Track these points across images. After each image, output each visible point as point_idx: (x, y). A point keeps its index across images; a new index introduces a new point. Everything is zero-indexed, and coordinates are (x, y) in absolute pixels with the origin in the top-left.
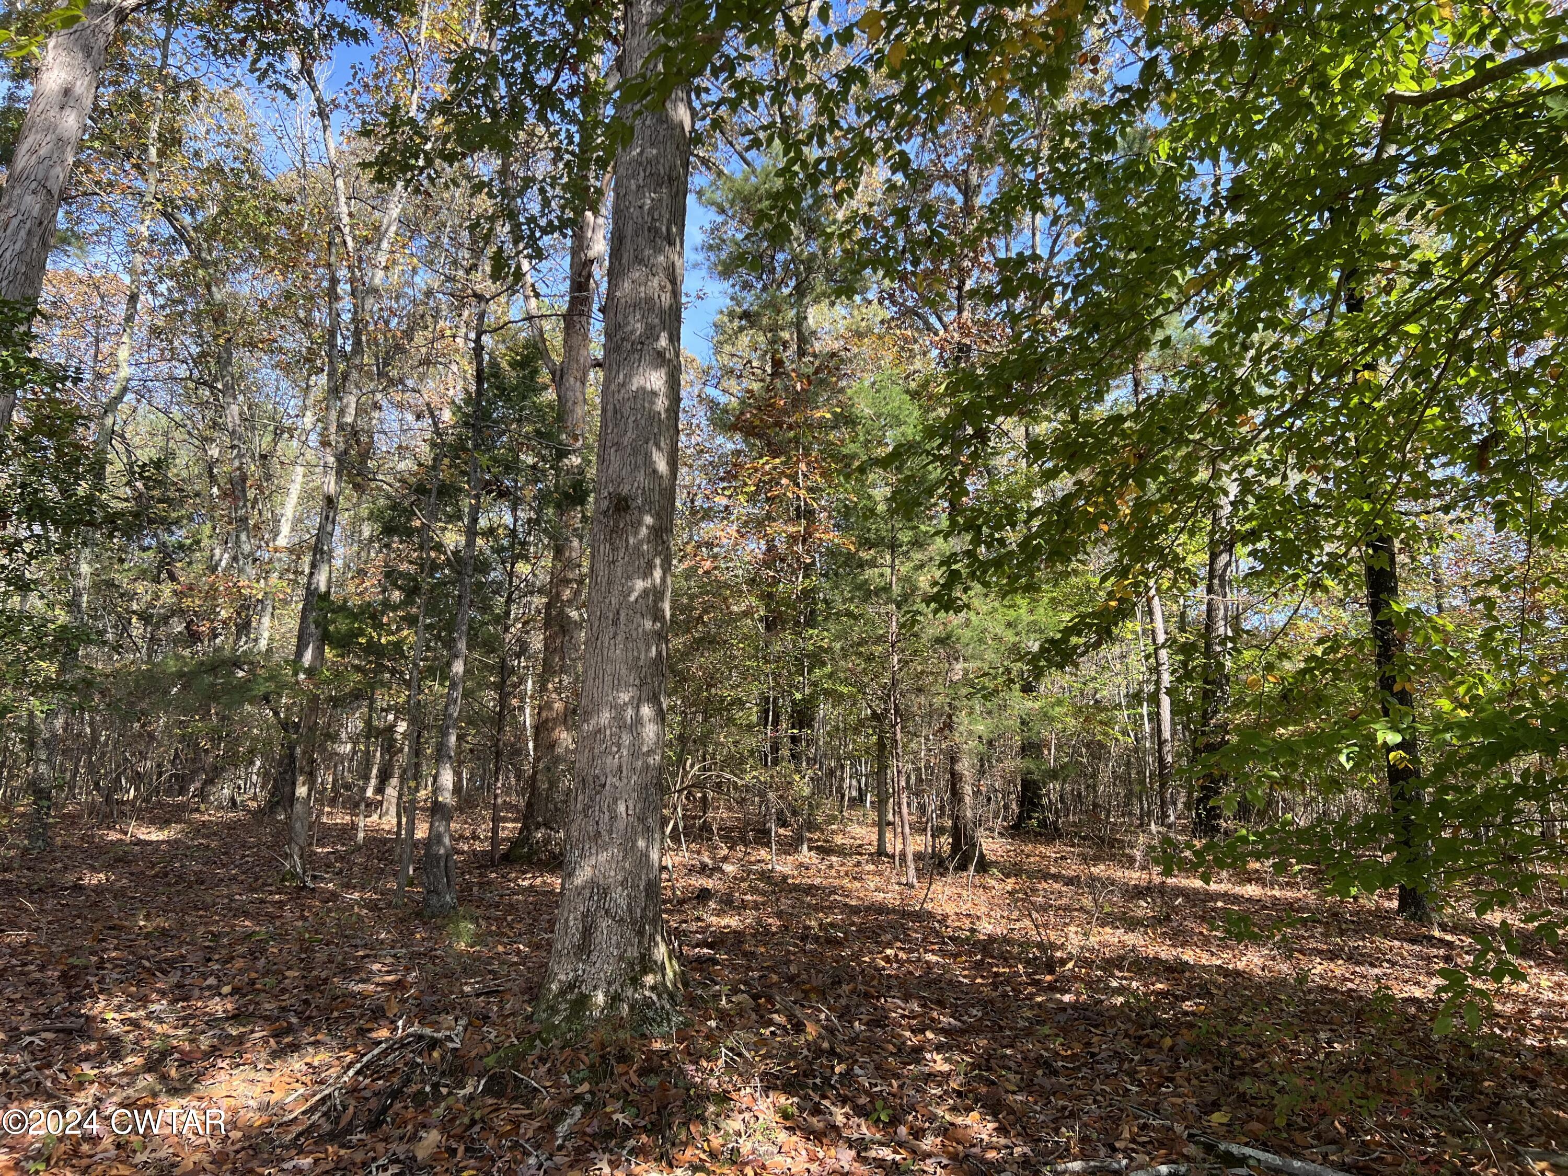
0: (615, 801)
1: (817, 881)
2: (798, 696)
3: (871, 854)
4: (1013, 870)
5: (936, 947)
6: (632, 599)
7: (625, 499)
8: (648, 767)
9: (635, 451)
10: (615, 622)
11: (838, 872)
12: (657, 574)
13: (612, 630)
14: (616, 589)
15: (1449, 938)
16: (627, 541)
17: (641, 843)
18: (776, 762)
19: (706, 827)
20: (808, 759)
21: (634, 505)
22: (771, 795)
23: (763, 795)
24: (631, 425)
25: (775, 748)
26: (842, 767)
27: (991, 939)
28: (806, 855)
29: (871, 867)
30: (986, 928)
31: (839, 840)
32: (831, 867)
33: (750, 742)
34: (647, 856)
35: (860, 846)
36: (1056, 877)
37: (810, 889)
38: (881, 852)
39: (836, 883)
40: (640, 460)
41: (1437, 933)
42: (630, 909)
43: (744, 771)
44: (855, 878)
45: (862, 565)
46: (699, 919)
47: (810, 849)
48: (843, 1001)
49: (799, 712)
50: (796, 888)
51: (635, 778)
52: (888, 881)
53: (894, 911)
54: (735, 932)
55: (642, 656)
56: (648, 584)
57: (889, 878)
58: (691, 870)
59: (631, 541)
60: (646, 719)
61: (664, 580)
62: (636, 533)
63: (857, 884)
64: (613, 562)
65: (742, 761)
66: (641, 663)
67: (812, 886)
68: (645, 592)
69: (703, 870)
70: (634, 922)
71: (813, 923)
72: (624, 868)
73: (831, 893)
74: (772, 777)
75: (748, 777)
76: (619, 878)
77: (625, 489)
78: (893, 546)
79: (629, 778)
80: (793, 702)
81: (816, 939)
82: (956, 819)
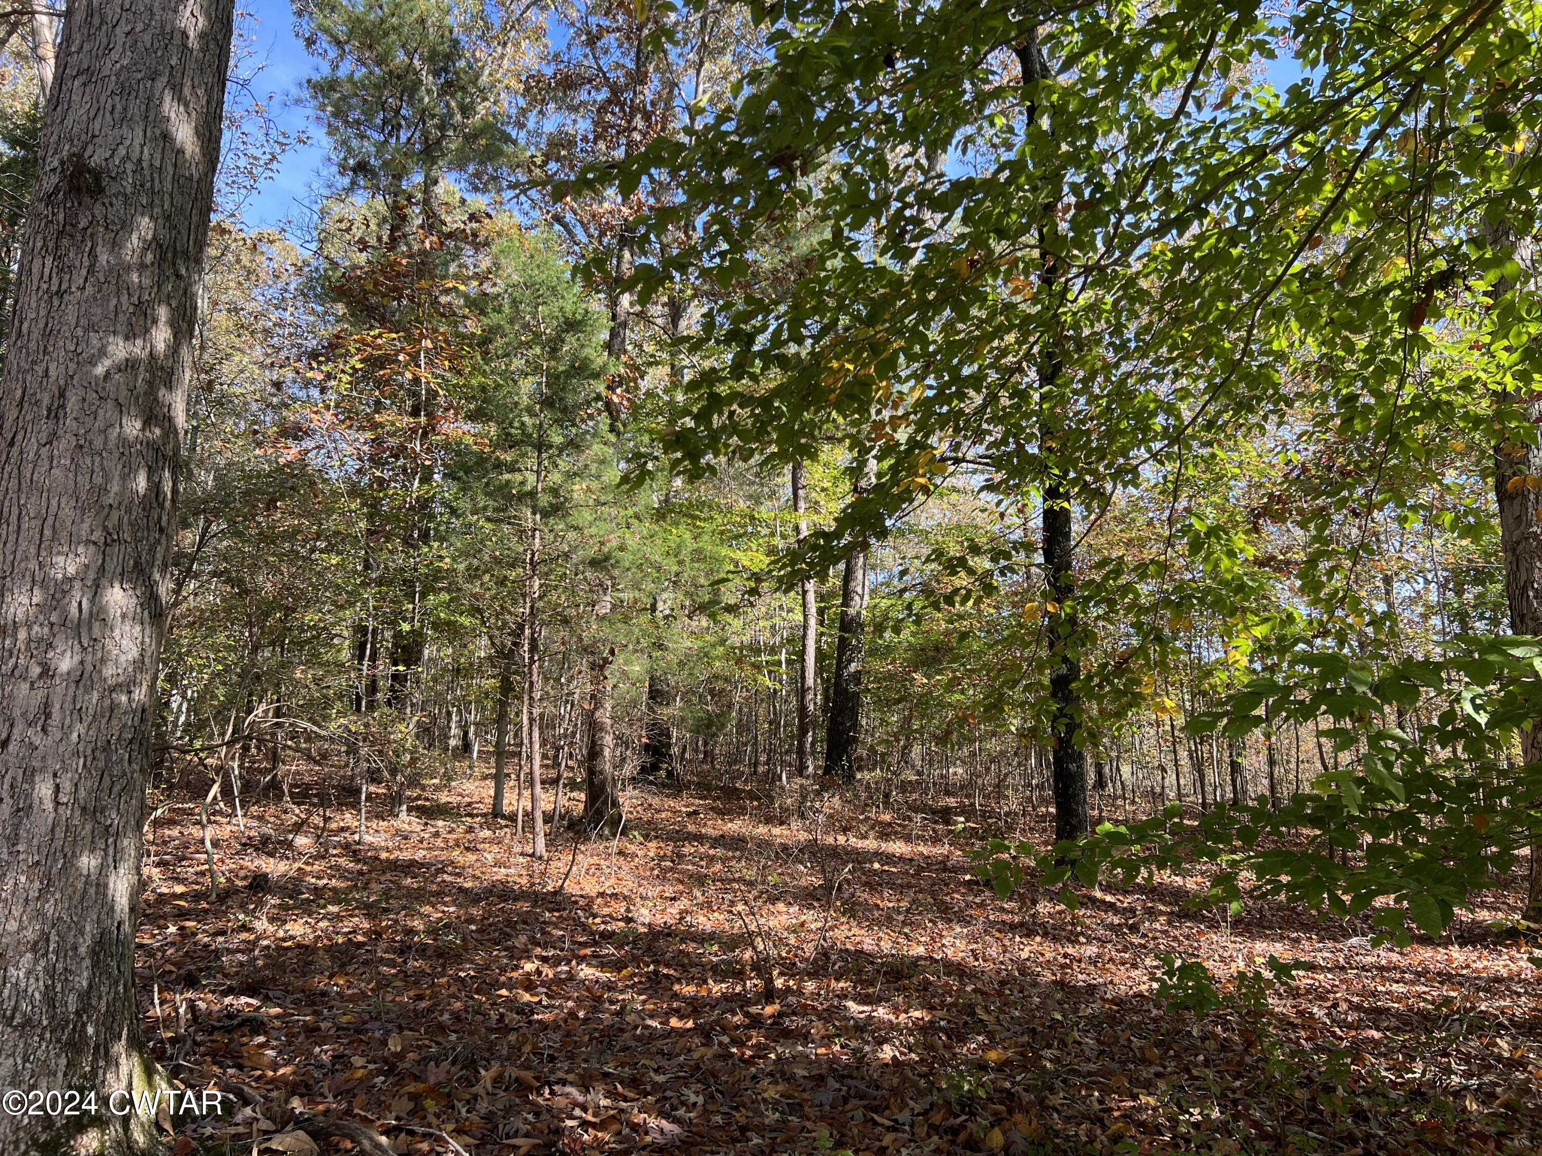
0: (30, 775)
1: (419, 855)
2: (406, 627)
3: (484, 815)
4: (650, 830)
5: (588, 951)
6: (100, 370)
7: (97, 175)
8: (113, 707)
9: (125, 90)
10: (56, 413)
11: (446, 841)
12: (161, 336)
13: (45, 428)
14: (62, 348)
15: (1109, 898)
16: (92, 254)
17: (88, 862)
18: (371, 706)
19: (275, 785)
20: (413, 705)
21: (114, 188)
22: (364, 751)
23: (352, 750)
24: (120, 38)
25: (373, 688)
26: (449, 714)
27: (657, 934)
28: (406, 820)
29: (487, 833)
30: (644, 915)
31: (444, 798)
32: (436, 835)
33: (338, 682)
34: (101, 887)
35: (469, 804)
36: (699, 838)
37: (410, 867)
38: (496, 812)
39: (444, 856)
40: (135, 108)
41: (1098, 894)
42: (50, 998)
43: (326, 718)
44: (468, 849)
45: (499, 466)
46: (244, 928)
47: (410, 810)
48: (483, 1106)
49: (404, 648)
50: (394, 866)
51: (80, 728)
52: (509, 850)
53: (522, 895)
54: (299, 946)
55: (115, 488)
56: (138, 349)
57: (510, 847)
58: (247, 845)
59: (104, 258)
60: (115, 612)
61: (174, 350)
62: (115, 245)
63: (471, 857)
64: (60, 294)
65: (327, 703)
66: (110, 500)
67: (412, 863)
68: (129, 365)
69: (264, 846)
70: (57, 1025)
71: (417, 924)
72: (40, 914)
73: (442, 871)
74: (367, 725)
75: (333, 726)
76: (30, 935)
77: (97, 158)
78: (541, 446)
79: (66, 731)
80: (398, 635)
81: (422, 950)
82: (591, 772)
